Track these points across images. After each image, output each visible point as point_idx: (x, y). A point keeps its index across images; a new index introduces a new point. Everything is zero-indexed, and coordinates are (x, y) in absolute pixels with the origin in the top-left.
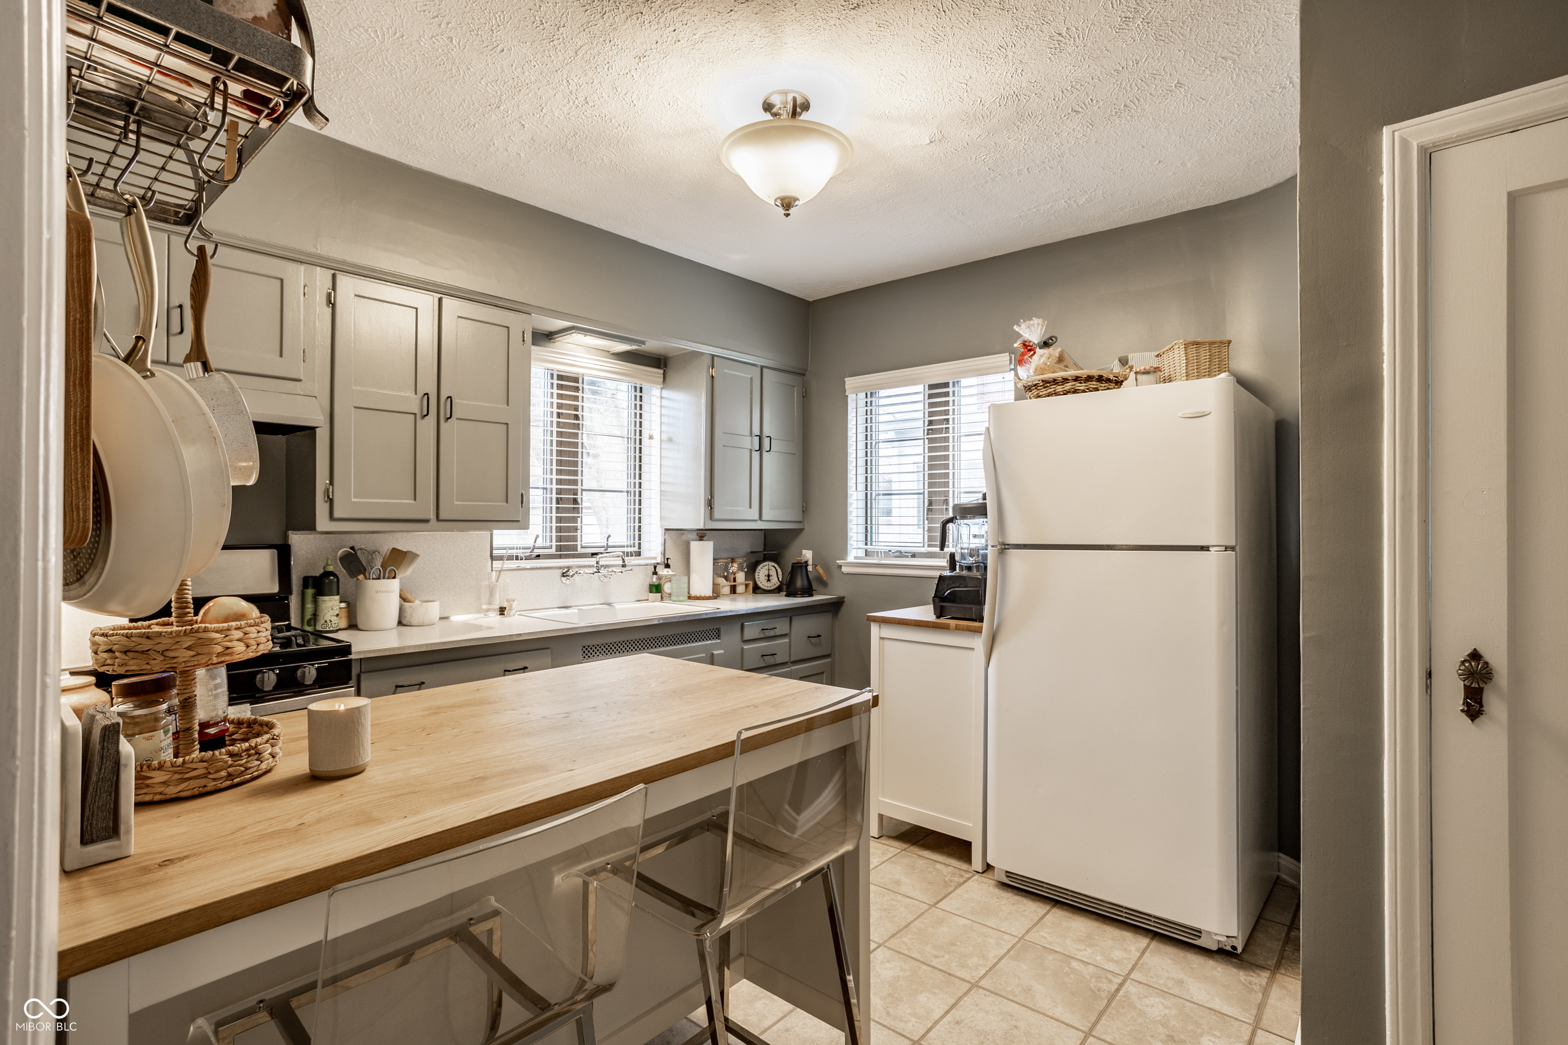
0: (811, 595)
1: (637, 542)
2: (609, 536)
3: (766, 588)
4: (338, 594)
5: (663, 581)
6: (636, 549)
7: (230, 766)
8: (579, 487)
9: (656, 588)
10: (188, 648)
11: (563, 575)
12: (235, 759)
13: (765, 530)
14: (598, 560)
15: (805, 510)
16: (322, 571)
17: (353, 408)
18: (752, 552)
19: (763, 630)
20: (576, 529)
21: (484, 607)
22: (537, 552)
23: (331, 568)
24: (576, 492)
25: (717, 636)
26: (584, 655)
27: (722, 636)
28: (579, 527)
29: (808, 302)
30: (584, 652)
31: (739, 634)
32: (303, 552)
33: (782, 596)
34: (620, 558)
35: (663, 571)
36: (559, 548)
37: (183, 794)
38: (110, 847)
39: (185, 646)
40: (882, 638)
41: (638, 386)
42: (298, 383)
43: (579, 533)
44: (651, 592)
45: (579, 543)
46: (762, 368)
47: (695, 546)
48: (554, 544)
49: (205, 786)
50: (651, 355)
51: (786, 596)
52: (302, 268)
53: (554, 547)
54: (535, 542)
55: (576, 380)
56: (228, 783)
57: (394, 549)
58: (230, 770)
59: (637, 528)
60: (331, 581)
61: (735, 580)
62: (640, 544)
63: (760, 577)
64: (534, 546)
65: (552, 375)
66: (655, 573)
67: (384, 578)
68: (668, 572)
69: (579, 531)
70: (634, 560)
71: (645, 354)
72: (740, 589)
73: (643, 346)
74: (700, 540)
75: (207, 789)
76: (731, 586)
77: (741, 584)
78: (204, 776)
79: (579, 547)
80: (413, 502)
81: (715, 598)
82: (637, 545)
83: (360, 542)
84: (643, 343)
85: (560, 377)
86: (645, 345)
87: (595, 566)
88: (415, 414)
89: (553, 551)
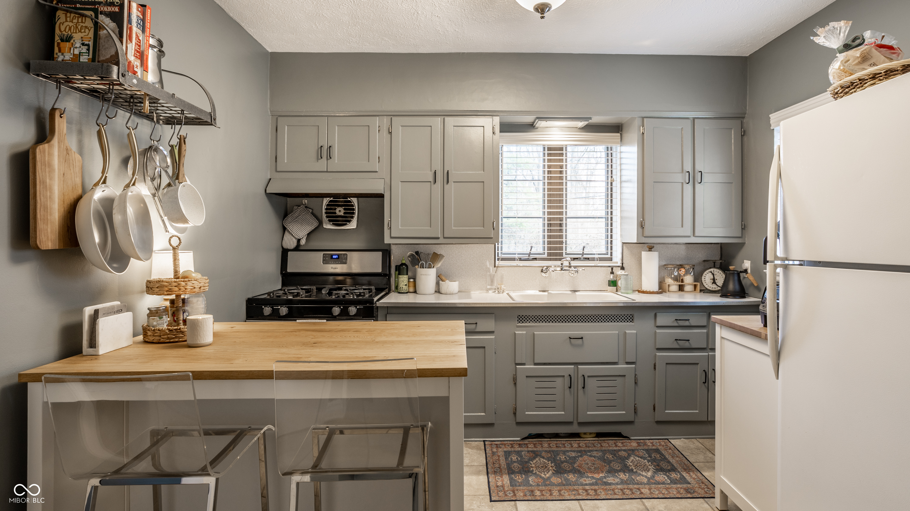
0: (744, 297)
1: (609, 251)
2: (584, 247)
3: (711, 289)
4: (407, 274)
5: (618, 279)
6: (609, 256)
7: (169, 334)
8: (564, 216)
9: (613, 283)
10: (157, 288)
11: (542, 271)
12: (171, 332)
13: (721, 243)
14: (562, 263)
15: (744, 228)
16: (401, 263)
17: (400, 182)
18: (704, 261)
19: (676, 320)
20: (562, 243)
21: (488, 287)
22: (532, 256)
23: (404, 262)
24: (561, 219)
25: (631, 320)
26: (519, 321)
27: (635, 320)
28: (564, 241)
29: (746, 58)
30: (519, 319)
31: (653, 321)
32: (397, 254)
33: (717, 296)
34: (568, 262)
35: (619, 272)
36: (549, 254)
37: (154, 341)
38: (93, 350)
39: (156, 287)
40: (722, 338)
41: (609, 147)
42: (376, 173)
43: (564, 245)
44: (609, 285)
45: (564, 251)
46: (694, 119)
47: (645, 255)
48: (546, 251)
49: (160, 340)
50: (611, 125)
51: (721, 296)
52: (378, 118)
53: (546, 254)
54: (531, 250)
55: (561, 149)
56: (168, 341)
57: (434, 252)
58: (169, 336)
59: (609, 242)
60: (404, 268)
61: (682, 281)
62: (611, 253)
63: (706, 280)
64: (530, 253)
65: (544, 148)
66: (612, 273)
67: (426, 268)
68: (621, 272)
69: (564, 244)
70: (598, 263)
71: (603, 125)
72: (688, 288)
73: (590, 120)
74: (649, 251)
75: (160, 341)
76: (680, 285)
77: (689, 284)
78: (160, 336)
79: (564, 254)
80: (430, 228)
81: (661, 293)
82: (609, 253)
83: (420, 249)
84: (590, 118)
85: (549, 149)
86: (591, 119)
87: (561, 265)
88: (431, 182)
89: (545, 256)
